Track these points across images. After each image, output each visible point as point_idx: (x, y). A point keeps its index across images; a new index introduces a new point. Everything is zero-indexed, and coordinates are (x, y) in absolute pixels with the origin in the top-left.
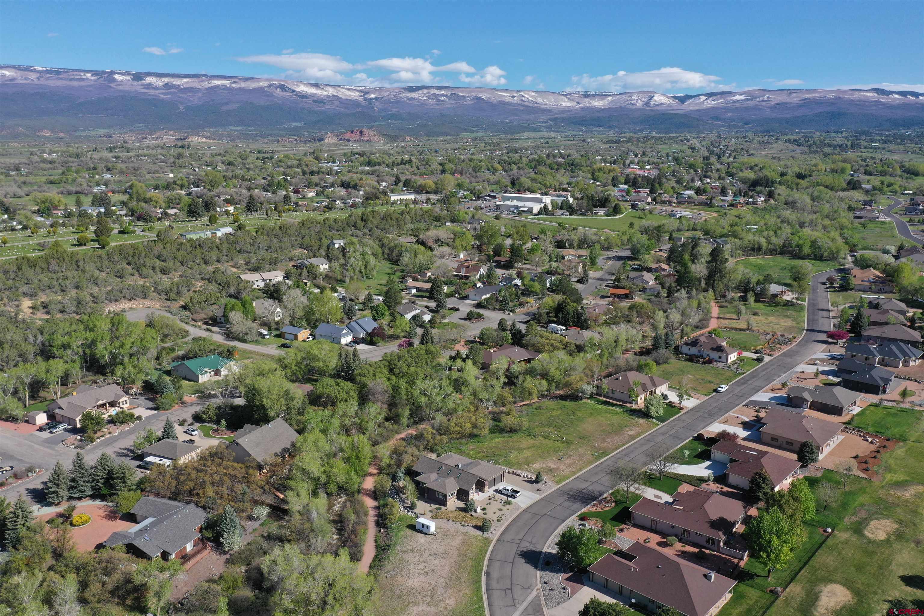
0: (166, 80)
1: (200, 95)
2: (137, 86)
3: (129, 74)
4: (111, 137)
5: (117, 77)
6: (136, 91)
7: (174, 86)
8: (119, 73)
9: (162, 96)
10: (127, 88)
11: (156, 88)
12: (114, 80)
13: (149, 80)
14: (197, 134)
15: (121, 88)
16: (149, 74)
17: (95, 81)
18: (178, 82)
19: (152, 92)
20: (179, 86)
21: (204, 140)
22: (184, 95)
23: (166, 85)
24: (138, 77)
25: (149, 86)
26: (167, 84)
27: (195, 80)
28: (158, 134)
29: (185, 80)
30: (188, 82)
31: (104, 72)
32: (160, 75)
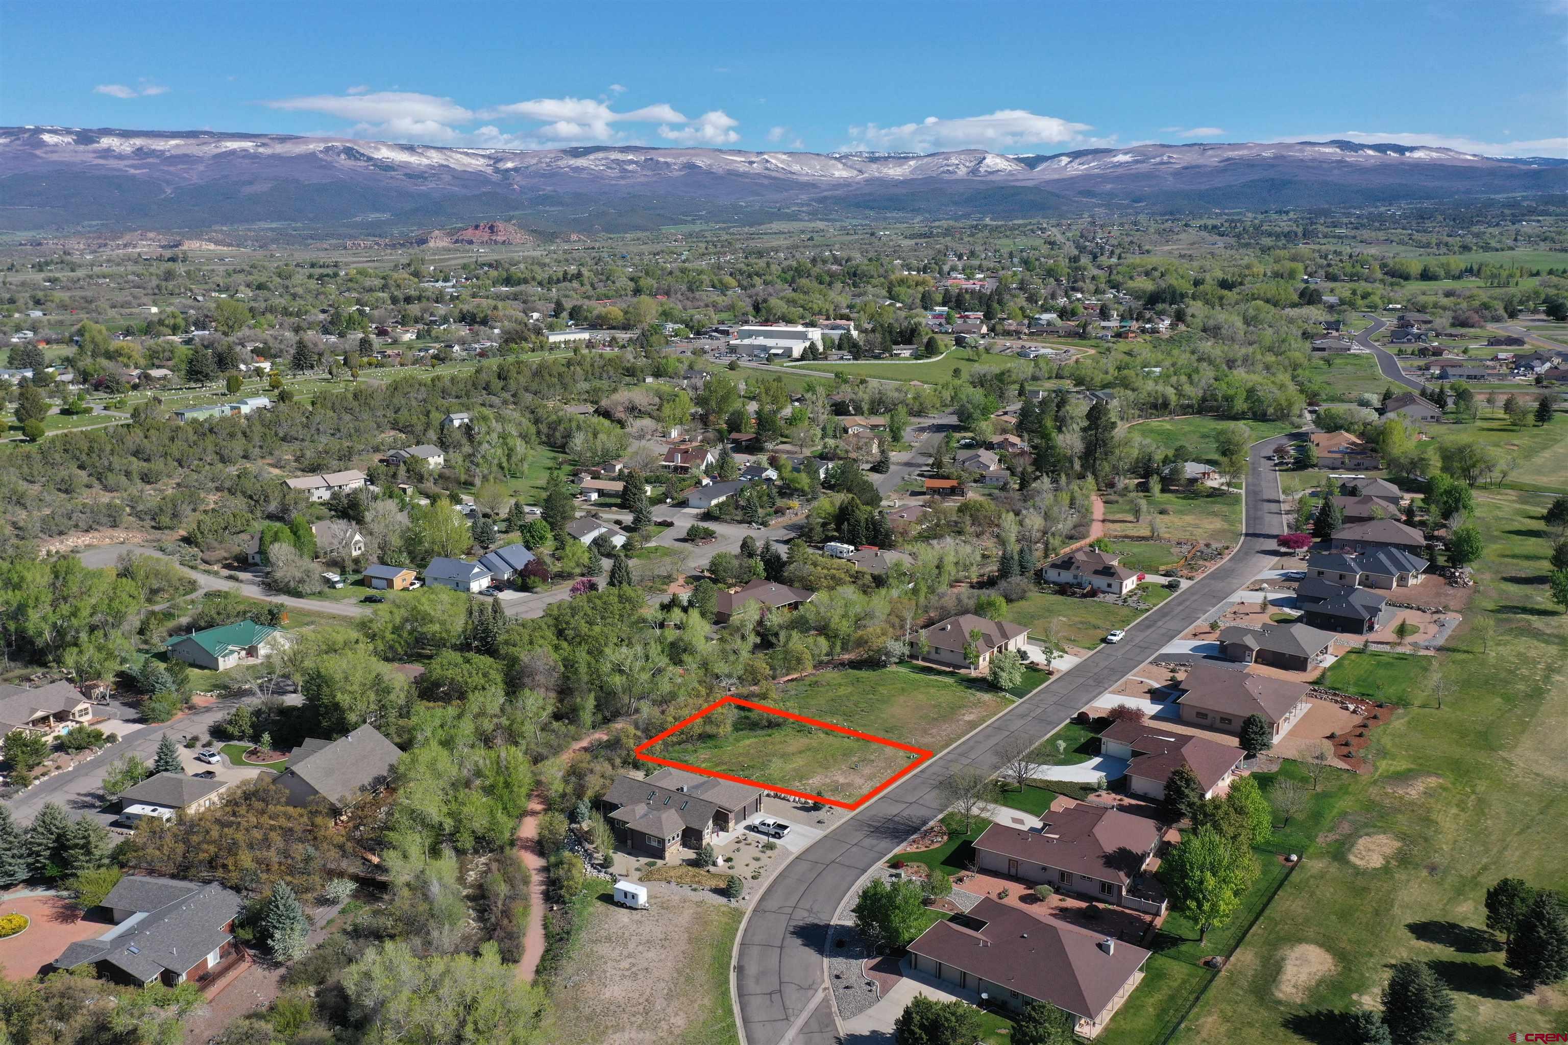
0: (138, 142)
1: (201, 167)
2: (85, 154)
3: (68, 132)
4: (40, 244)
5: (46, 137)
6: (83, 162)
7: (153, 153)
8: (50, 132)
9: (132, 171)
10: (66, 157)
11: (121, 157)
12: (43, 144)
13: (106, 142)
14: (199, 237)
15: (55, 157)
16: (107, 132)
17: (6, 145)
18: (160, 145)
19: (112, 163)
20: (163, 152)
21: (212, 247)
22: (172, 169)
23: (139, 152)
24: (85, 137)
25: (107, 153)
26: (140, 149)
27: (192, 141)
28: (127, 238)
29: (173, 142)
30: (177, 146)
31: (22, 130)
32: (125, 134)
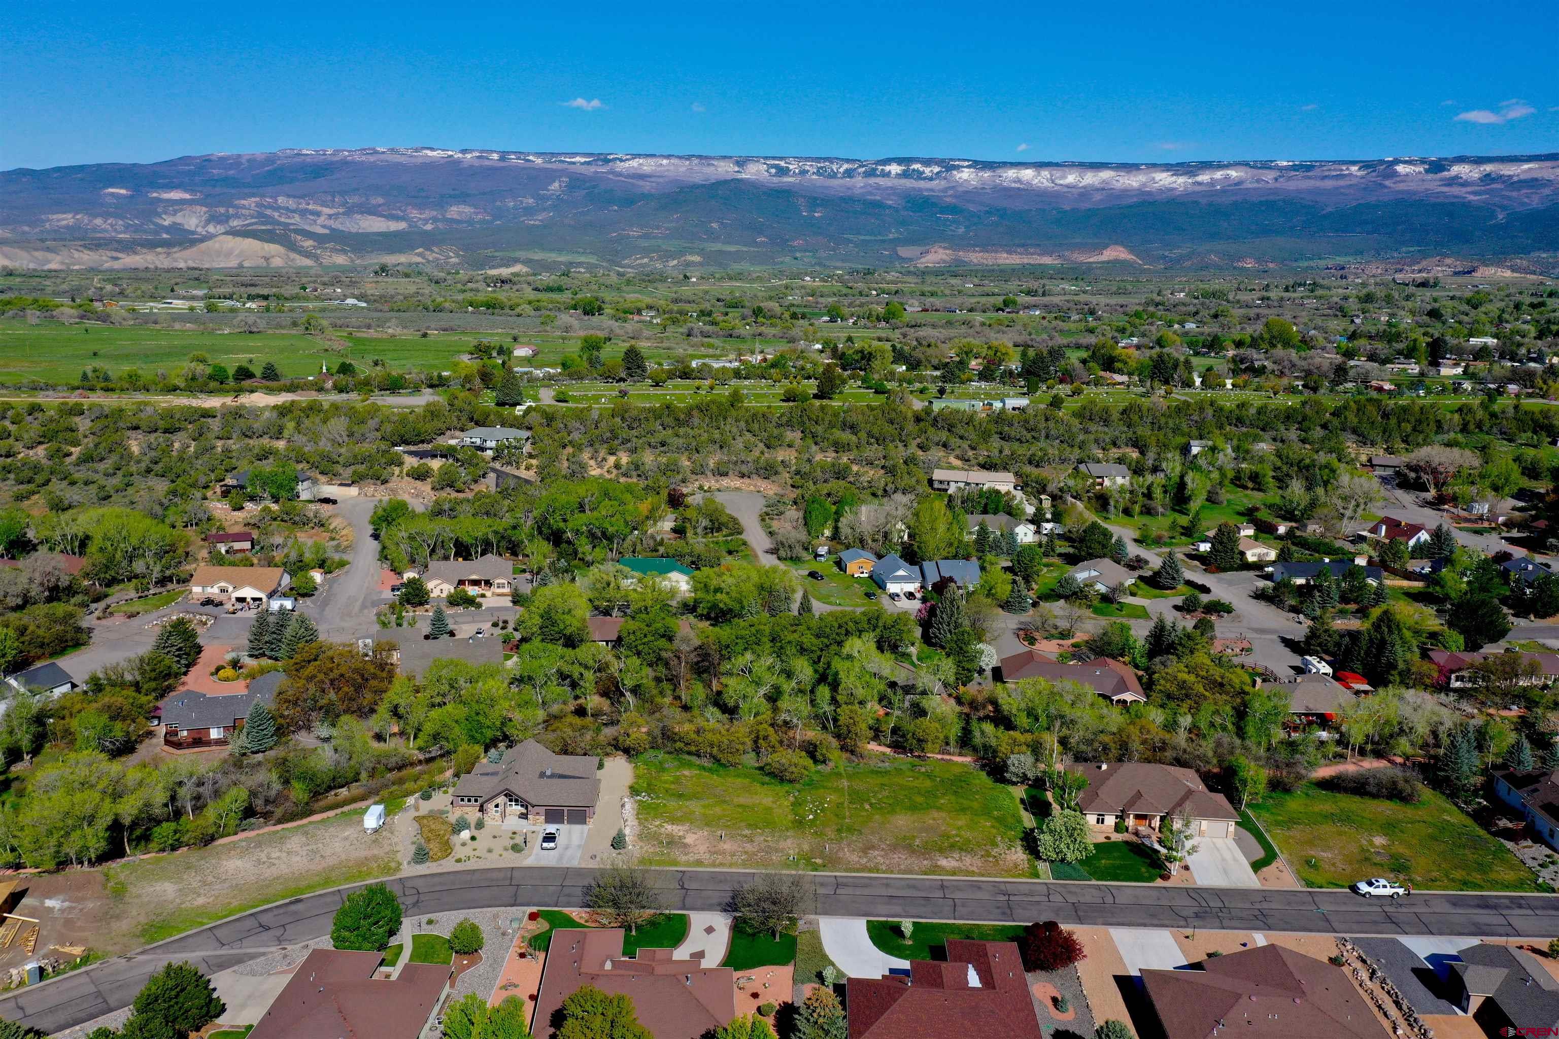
0: (1488, 168)
1: (1547, 191)
2: (1433, 183)
3: (1423, 161)
4: (1343, 268)
5: (1401, 168)
6: (1427, 190)
7: (1500, 178)
8: (1405, 162)
9: (1471, 197)
10: (1412, 186)
11: (1465, 184)
12: (1395, 174)
13: (1456, 169)
14: (1499, 264)
15: (1402, 187)
16: (1461, 160)
17: (1362, 177)
18: (1509, 170)
19: (1456, 190)
20: (1510, 177)
21: (1508, 274)
22: (1515, 194)
23: (1487, 178)
24: (1437, 166)
25: (1454, 181)
26: (1488, 175)
27: (1548, 164)
28: (1424, 263)
29: (1526, 166)
30: (1530, 169)
31: (1382, 162)
32: (1479, 161)
